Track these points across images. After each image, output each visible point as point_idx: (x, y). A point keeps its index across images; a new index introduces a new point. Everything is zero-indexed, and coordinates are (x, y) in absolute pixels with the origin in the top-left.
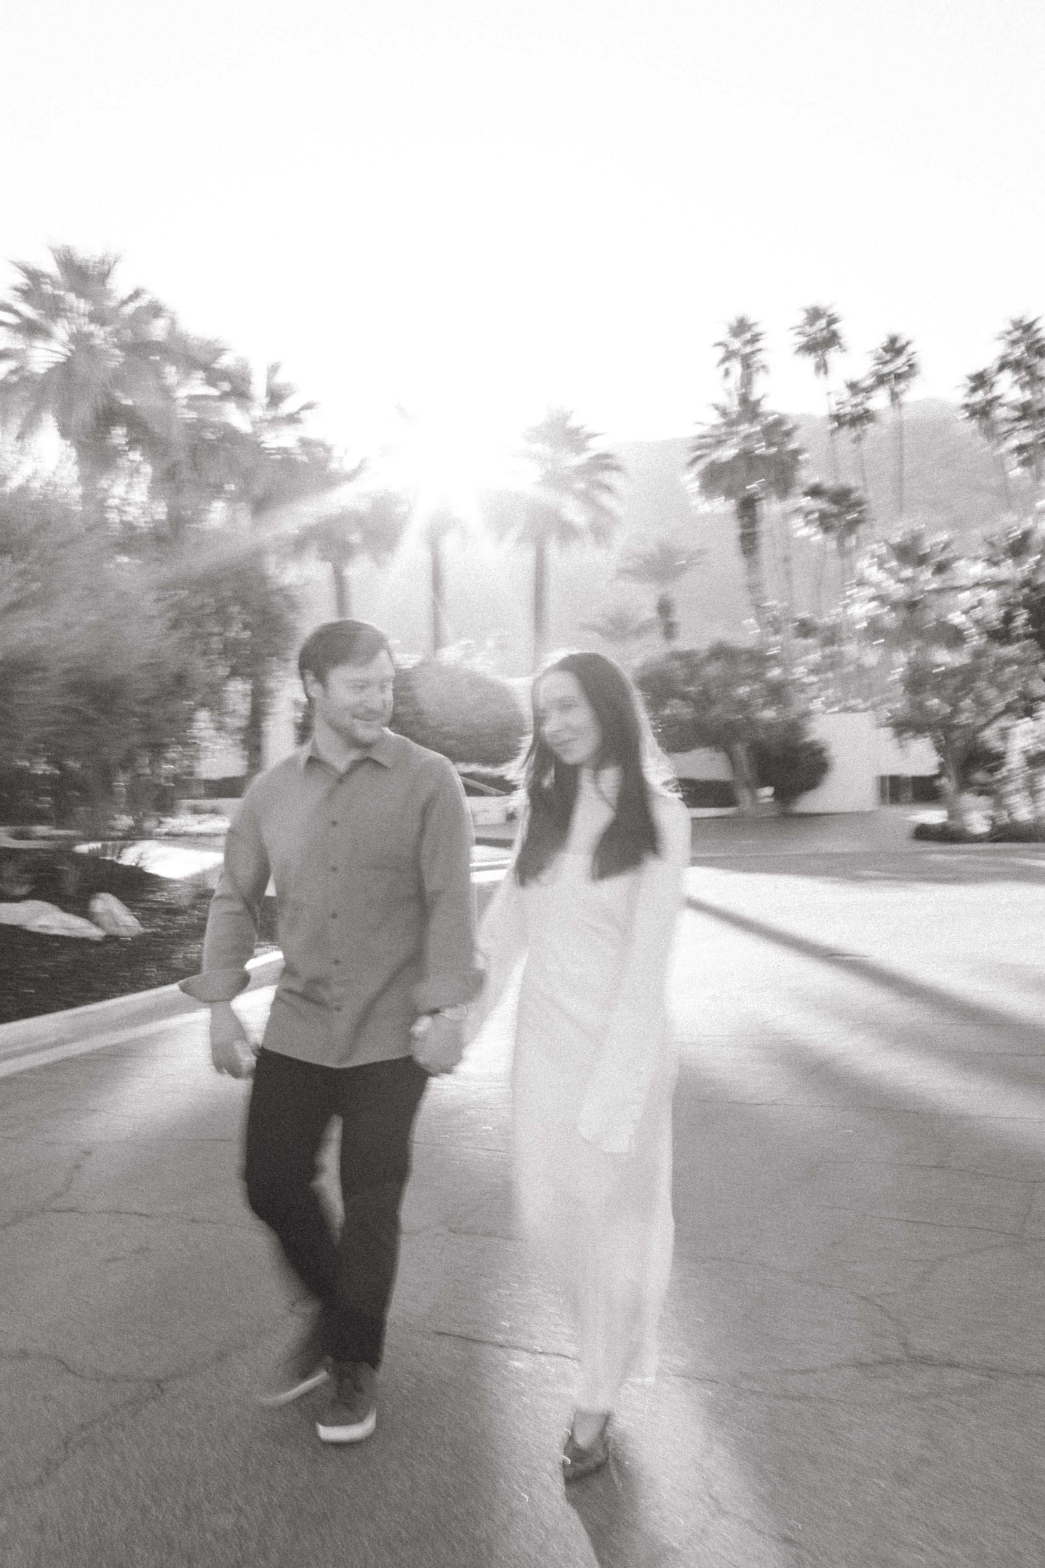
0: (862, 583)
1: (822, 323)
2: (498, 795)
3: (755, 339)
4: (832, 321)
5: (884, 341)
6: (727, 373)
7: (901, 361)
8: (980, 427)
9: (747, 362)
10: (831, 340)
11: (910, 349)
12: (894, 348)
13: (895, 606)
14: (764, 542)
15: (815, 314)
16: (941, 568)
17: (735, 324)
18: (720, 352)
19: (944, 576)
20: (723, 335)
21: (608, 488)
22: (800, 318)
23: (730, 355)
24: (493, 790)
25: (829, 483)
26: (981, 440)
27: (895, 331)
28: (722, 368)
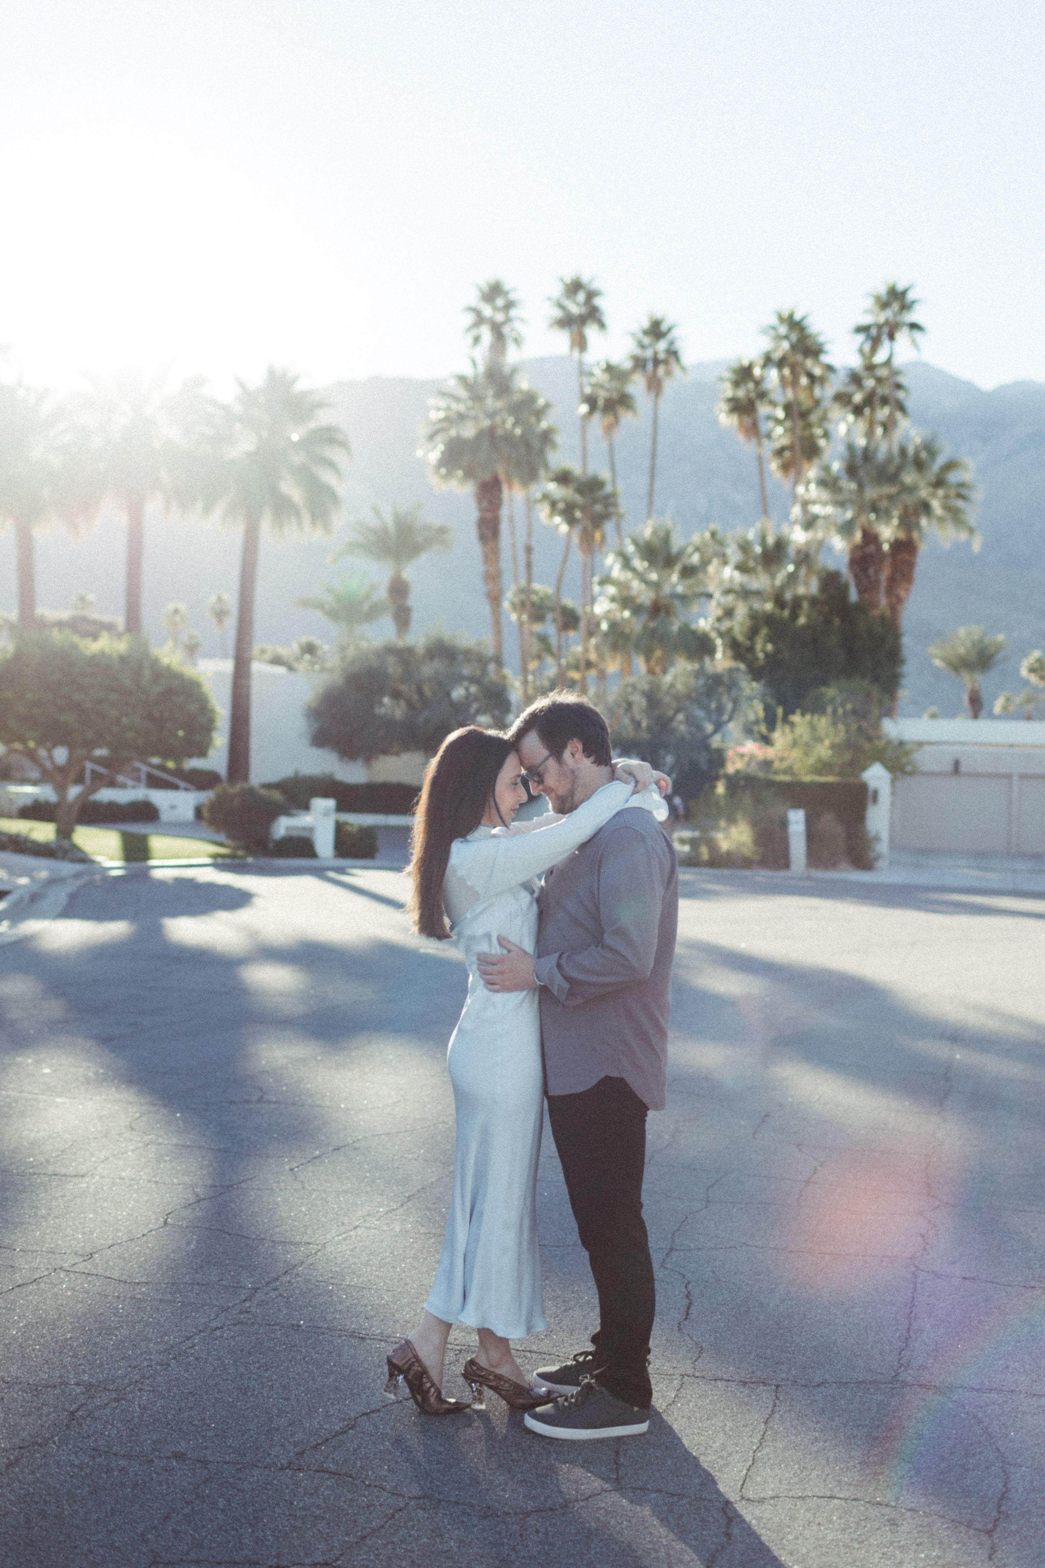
0: (606, 580)
1: (581, 297)
2: (186, 789)
3: (509, 305)
4: (591, 295)
5: (646, 324)
6: (477, 340)
7: (662, 345)
8: (741, 424)
9: (497, 330)
10: (592, 315)
11: (670, 336)
12: (656, 330)
13: (637, 610)
14: (504, 528)
15: (575, 287)
16: (688, 572)
17: (486, 289)
18: (470, 318)
19: (690, 581)
20: (473, 298)
21: (331, 465)
22: (557, 290)
23: (480, 320)
24: (182, 784)
25: (576, 469)
26: (741, 438)
27: (659, 315)
28: (474, 332)
